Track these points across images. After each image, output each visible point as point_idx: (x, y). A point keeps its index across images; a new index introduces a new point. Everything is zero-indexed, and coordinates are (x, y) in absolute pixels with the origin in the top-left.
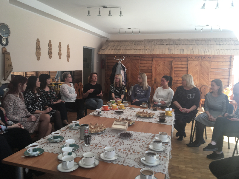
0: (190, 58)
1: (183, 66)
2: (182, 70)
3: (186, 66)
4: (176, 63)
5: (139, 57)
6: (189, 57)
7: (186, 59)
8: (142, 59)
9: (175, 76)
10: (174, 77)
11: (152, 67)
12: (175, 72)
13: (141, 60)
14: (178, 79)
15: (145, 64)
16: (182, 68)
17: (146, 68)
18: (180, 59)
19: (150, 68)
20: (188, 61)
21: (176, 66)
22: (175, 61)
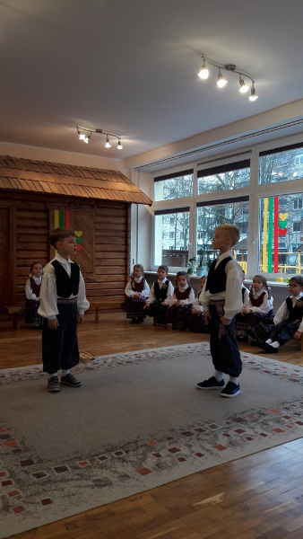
0: (53, 204)
2: (35, 232)
3: (45, 224)
4: (20, 214)
6: (50, 203)
7: (41, 206)
10: (18, 250)
12: (18, 238)
16: (35, 228)
18: (29, 205)
20: (47, 211)
21: (20, 222)
22: (18, 209)
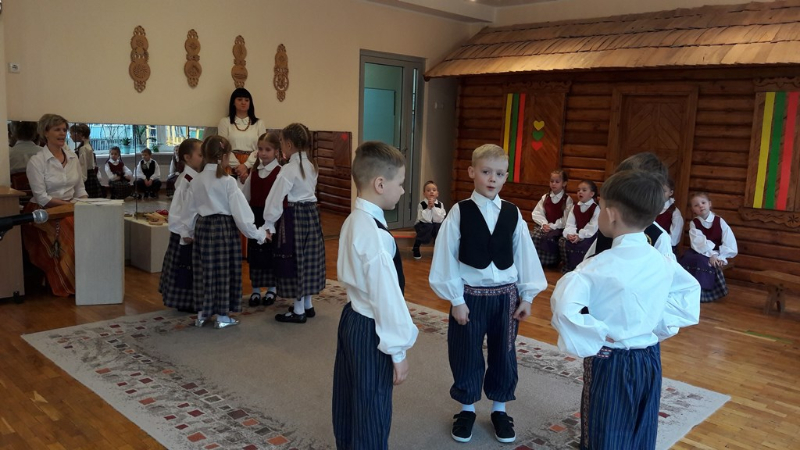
0: (765, 81)
1: (736, 119)
2: (730, 133)
3: (746, 118)
4: (704, 103)
5: (565, 83)
6: (762, 79)
7: (745, 87)
8: (577, 88)
9: (698, 158)
10: (694, 163)
11: (607, 122)
12: (695, 143)
13: (570, 94)
14: (709, 174)
15: (585, 109)
16: (729, 126)
17: (586, 127)
18: (723, 88)
19: (603, 127)
21: (703, 117)
22: (701, 96)
